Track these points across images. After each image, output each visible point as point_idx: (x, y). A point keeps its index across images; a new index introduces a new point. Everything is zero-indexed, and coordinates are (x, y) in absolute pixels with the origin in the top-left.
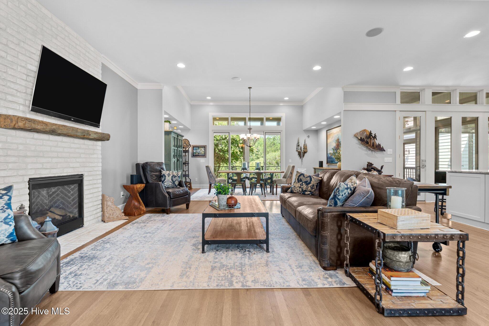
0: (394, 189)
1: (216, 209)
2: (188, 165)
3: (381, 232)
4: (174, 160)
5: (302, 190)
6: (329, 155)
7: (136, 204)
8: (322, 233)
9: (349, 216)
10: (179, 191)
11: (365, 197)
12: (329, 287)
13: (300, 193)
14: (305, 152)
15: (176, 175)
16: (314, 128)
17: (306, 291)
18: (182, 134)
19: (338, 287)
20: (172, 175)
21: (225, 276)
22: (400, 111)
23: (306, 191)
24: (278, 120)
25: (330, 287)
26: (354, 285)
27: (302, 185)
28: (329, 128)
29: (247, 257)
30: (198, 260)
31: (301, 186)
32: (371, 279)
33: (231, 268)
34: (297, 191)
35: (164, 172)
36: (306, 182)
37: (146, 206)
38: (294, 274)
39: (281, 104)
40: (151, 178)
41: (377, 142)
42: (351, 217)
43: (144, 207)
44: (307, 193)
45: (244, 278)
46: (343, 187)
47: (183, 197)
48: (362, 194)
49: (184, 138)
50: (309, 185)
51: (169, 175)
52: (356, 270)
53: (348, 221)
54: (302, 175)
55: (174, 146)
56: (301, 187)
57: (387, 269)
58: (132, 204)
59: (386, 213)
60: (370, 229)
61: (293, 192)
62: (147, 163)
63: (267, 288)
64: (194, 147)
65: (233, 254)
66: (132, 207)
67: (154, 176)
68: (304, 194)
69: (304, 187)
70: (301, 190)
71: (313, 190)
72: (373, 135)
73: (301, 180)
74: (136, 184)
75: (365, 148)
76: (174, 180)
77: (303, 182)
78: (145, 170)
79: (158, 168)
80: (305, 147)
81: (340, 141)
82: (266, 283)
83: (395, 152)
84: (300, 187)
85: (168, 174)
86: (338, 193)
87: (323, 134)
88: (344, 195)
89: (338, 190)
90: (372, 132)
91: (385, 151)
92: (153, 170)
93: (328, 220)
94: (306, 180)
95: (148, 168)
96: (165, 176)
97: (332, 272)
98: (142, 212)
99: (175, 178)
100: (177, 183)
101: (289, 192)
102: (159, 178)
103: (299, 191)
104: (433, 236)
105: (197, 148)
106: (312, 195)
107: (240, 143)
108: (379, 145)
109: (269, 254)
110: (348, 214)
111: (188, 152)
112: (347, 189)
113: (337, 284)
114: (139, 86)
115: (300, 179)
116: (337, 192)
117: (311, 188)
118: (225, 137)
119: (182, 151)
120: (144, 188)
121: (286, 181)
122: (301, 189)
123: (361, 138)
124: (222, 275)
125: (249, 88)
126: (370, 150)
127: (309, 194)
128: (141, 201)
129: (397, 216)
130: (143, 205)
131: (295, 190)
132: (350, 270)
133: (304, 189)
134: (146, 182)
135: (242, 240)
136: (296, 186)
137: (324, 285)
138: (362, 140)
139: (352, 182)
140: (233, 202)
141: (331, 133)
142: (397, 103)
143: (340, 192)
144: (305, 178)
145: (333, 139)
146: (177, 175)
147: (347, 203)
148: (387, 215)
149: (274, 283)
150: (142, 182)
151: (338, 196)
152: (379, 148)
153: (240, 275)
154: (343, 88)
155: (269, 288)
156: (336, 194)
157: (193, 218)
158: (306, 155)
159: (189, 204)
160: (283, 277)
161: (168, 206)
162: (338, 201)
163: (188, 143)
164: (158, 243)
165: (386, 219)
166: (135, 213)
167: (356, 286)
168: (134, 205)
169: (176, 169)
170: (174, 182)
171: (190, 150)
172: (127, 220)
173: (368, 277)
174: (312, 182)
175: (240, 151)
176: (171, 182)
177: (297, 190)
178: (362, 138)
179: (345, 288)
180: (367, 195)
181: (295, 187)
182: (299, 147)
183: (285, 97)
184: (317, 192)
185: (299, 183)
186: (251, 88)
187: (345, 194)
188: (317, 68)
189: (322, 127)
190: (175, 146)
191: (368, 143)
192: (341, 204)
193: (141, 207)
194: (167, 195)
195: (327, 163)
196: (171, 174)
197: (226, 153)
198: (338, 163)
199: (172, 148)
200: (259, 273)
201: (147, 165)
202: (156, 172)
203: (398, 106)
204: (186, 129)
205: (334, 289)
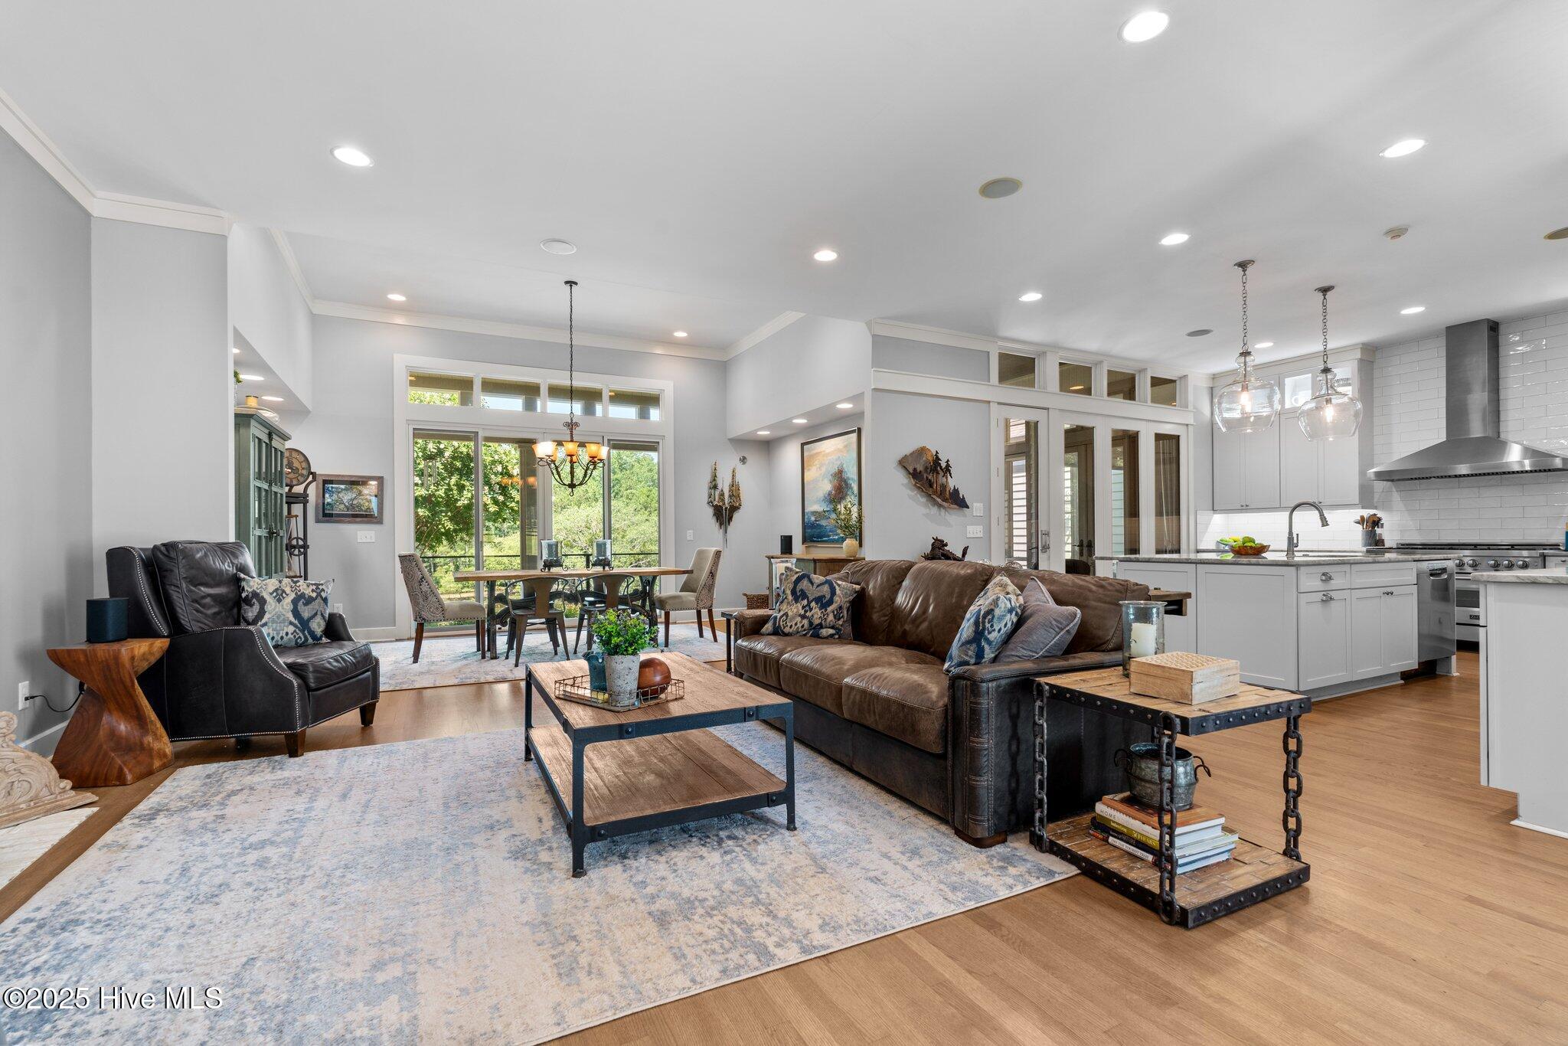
0: (1135, 606)
1: (598, 707)
2: (305, 554)
3: (1173, 716)
4: (258, 532)
5: (811, 624)
6: (809, 518)
7: (123, 727)
8: (973, 742)
9: (1047, 684)
10: (340, 656)
11: (1062, 629)
12: (1024, 891)
13: (805, 635)
14: (734, 509)
15: (314, 595)
16: (764, 433)
17: (980, 916)
18: (285, 428)
19: (1043, 884)
20: (293, 596)
21: (722, 935)
22: (999, 403)
23: (821, 626)
24: (645, 401)
25: (1027, 889)
26: (1073, 870)
27: (807, 608)
28: (810, 437)
29: (743, 858)
30: (580, 903)
31: (806, 611)
32: (1105, 845)
33: (719, 905)
34: (794, 628)
35: (253, 584)
36: (818, 600)
37: (175, 731)
38: (918, 877)
39: (659, 351)
40: (198, 611)
41: (952, 483)
42: (1052, 686)
43: (166, 739)
44: (825, 632)
45: (789, 922)
46: (1003, 606)
47: (354, 680)
48: (1054, 622)
49: (288, 445)
50: (830, 609)
51: (279, 595)
52: (1059, 831)
53: (1045, 700)
54: (806, 579)
55: (259, 477)
56: (807, 614)
57: (1150, 811)
58: (101, 733)
59: (1159, 666)
60: (1132, 711)
61: (783, 632)
62: (170, 547)
63: (875, 937)
64: (325, 482)
65: (689, 858)
66: (100, 746)
67: (208, 600)
68: (816, 636)
69: (816, 613)
70: (806, 626)
71: (840, 622)
72: (944, 465)
73: (804, 595)
74: (119, 639)
75: (923, 500)
76: (306, 613)
77: (811, 598)
78: (163, 577)
79: (227, 567)
80: (735, 490)
81: (845, 476)
82: (866, 924)
83: (988, 509)
84: (803, 617)
85: (276, 590)
86: (989, 625)
87: (790, 455)
88: (1003, 628)
89: (990, 617)
90: (940, 456)
91: (968, 507)
92: (202, 575)
93: (987, 703)
94: (819, 594)
95: (180, 572)
96: (263, 602)
97: (999, 849)
98: (157, 764)
99: (310, 606)
100: (318, 626)
101: (768, 634)
102: (231, 609)
103: (803, 626)
104: (1263, 709)
105: (343, 487)
106: (839, 638)
107: (496, 474)
108: (956, 491)
109: (801, 835)
110: (1042, 680)
111: (305, 503)
112: (1010, 611)
113: (1038, 878)
114: (100, 204)
115: (802, 590)
116: (987, 621)
117: (835, 616)
118: (439, 449)
119: (281, 495)
120: (163, 656)
121: (697, 599)
122: (806, 622)
123: (915, 469)
124: (711, 933)
125: (567, 283)
126: (935, 503)
127: (832, 636)
128: (152, 715)
129: (1192, 672)
130: (162, 731)
131: (789, 624)
132: (1048, 833)
133: (817, 622)
134: (170, 632)
135: (714, 804)
136: (790, 613)
137: (1011, 887)
138: (915, 475)
139: (1008, 593)
140: (658, 678)
141: (815, 452)
142: (991, 383)
143: (995, 620)
144: (815, 586)
145: (824, 469)
146: (319, 595)
147: (1012, 650)
148: (1159, 672)
149: (887, 917)
150: (146, 631)
151: (989, 633)
152: (957, 501)
153: (765, 920)
154: (869, 324)
155: (883, 934)
156: (984, 628)
157: (425, 757)
158: (736, 516)
159: (374, 705)
160: (895, 893)
161: (299, 723)
162: (987, 647)
163: (304, 465)
164: (349, 876)
165: (1159, 681)
166: (121, 770)
167: (1079, 871)
168: (113, 734)
169: (264, 571)
170: (304, 624)
171: (312, 492)
172: (95, 809)
173: (1097, 843)
174: (836, 598)
175: (496, 502)
176: (291, 623)
177: (796, 624)
178: (918, 471)
179: (1059, 884)
180: (1068, 625)
181: (787, 616)
182: (717, 493)
183: (677, 330)
184: (848, 629)
185: (799, 604)
186: (576, 283)
187: (1006, 625)
188: (826, 256)
189: (787, 432)
190: (263, 476)
191: (931, 486)
192: (993, 655)
193: (149, 739)
194: (290, 676)
195: (804, 541)
196: (288, 590)
197: (442, 511)
198: (843, 540)
199: (254, 483)
200: (819, 898)
201: (173, 554)
202: (218, 585)
203: (993, 390)
204: (296, 410)
205: (1036, 892)
